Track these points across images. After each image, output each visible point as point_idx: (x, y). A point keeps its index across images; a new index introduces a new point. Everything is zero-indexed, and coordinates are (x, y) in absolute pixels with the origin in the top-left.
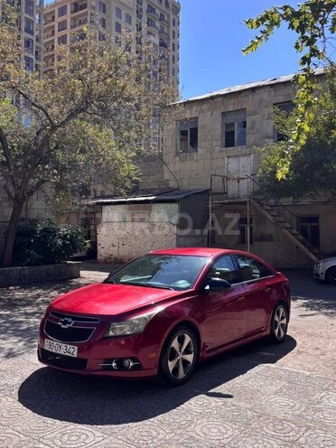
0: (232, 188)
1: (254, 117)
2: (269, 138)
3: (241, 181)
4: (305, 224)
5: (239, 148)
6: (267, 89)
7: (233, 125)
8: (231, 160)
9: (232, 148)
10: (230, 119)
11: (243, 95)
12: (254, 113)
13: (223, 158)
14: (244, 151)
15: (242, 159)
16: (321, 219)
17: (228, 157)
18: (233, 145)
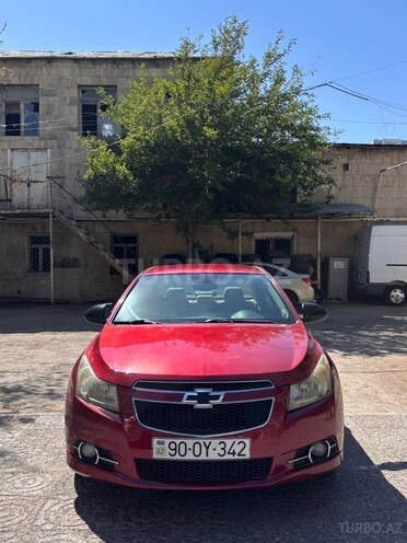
0: (19, 194)
1: (51, 99)
2: (73, 130)
3: (32, 185)
4: (120, 245)
5: (29, 139)
6: (69, 64)
7: (17, 105)
8: (16, 154)
9: (17, 137)
10: (13, 96)
11: (33, 64)
12: (50, 94)
13: (5, 151)
14: (36, 144)
15: (34, 155)
16: (141, 240)
17: (12, 150)
18: (18, 134)
